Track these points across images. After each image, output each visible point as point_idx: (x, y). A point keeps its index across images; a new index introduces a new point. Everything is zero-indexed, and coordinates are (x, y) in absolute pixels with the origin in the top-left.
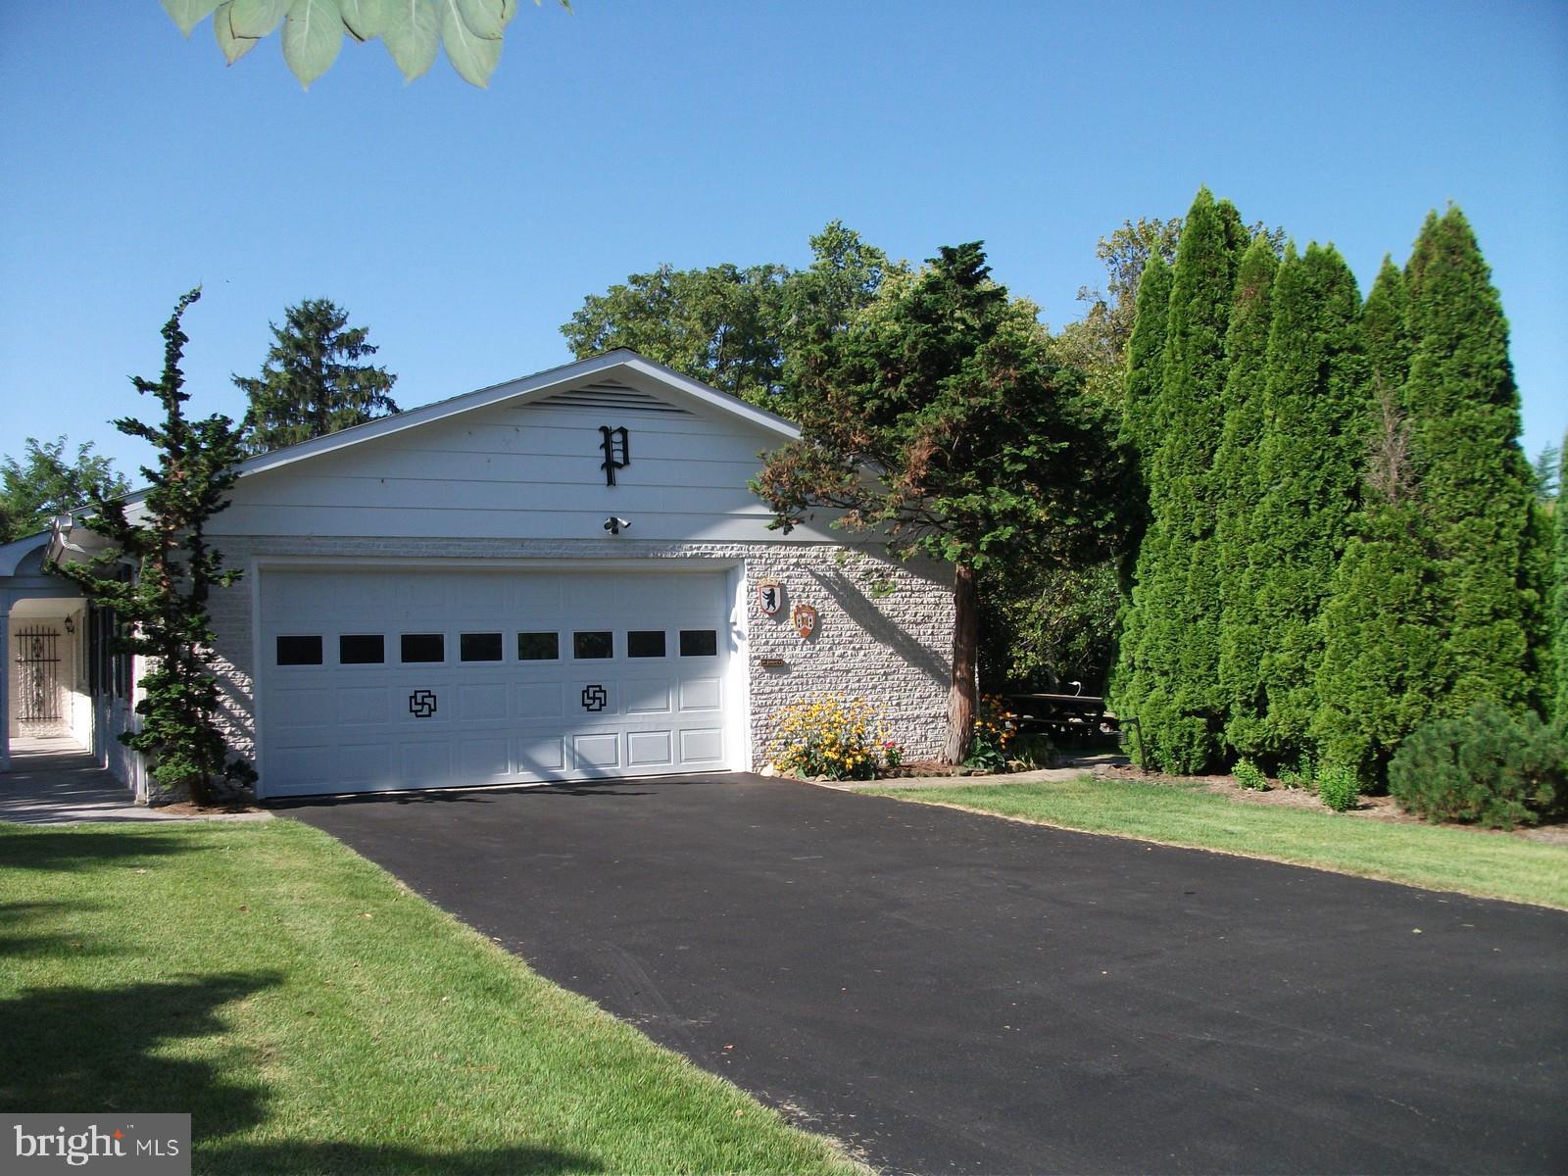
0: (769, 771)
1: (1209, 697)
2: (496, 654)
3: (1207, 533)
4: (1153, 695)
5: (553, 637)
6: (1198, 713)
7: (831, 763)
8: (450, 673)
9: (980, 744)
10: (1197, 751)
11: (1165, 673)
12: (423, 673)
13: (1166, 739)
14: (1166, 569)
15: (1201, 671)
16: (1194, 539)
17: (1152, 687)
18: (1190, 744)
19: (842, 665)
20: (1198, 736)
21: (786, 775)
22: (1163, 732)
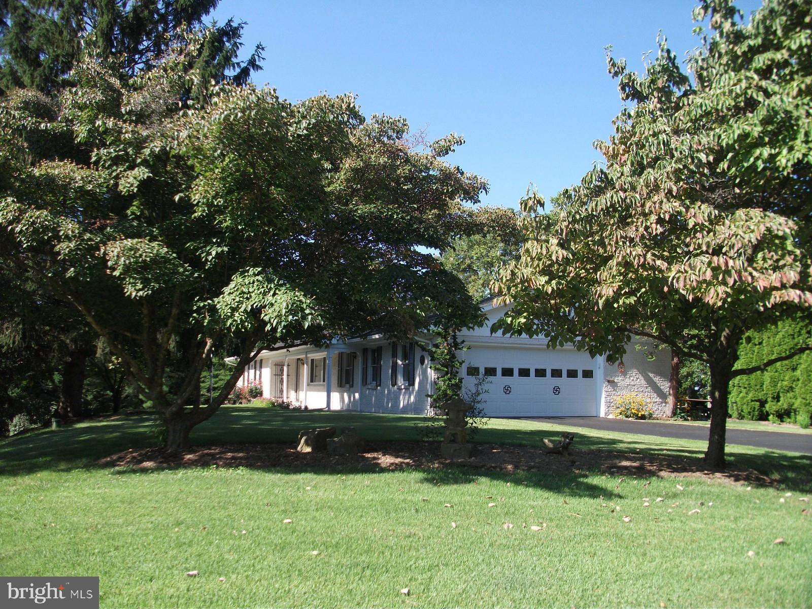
0: (611, 417)
1: (760, 396)
2: (528, 375)
3: (760, 343)
4: (741, 395)
5: (545, 370)
6: (756, 401)
7: (634, 414)
8: (515, 380)
9: (679, 411)
10: (756, 413)
11: (745, 388)
12: (507, 380)
13: (746, 409)
14: (746, 354)
15: (758, 387)
16: (756, 345)
17: (741, 392)
18: (754, 411)
19: (632, 383)
20: (757, 408)
21: (618, 418)
22: (745, 407)
